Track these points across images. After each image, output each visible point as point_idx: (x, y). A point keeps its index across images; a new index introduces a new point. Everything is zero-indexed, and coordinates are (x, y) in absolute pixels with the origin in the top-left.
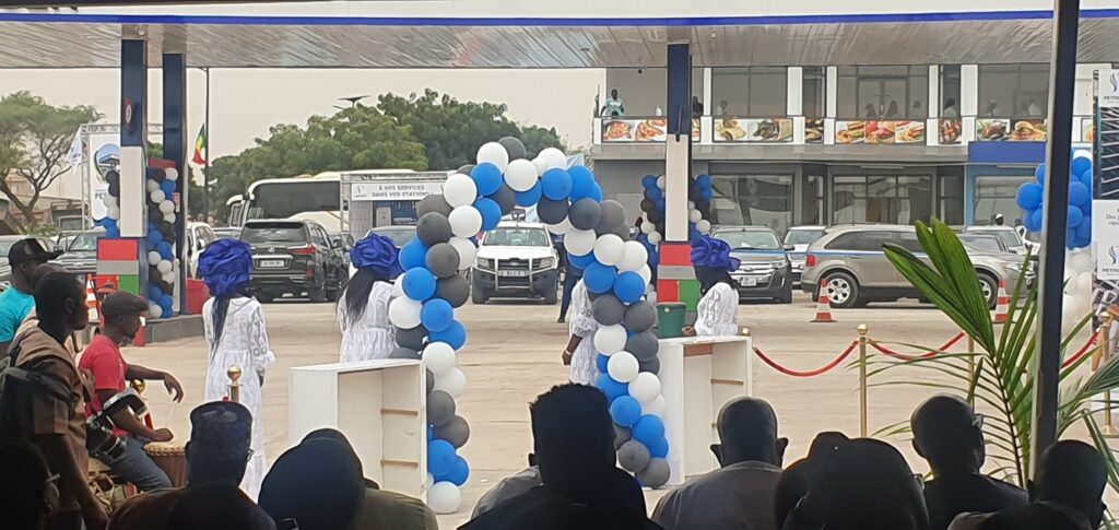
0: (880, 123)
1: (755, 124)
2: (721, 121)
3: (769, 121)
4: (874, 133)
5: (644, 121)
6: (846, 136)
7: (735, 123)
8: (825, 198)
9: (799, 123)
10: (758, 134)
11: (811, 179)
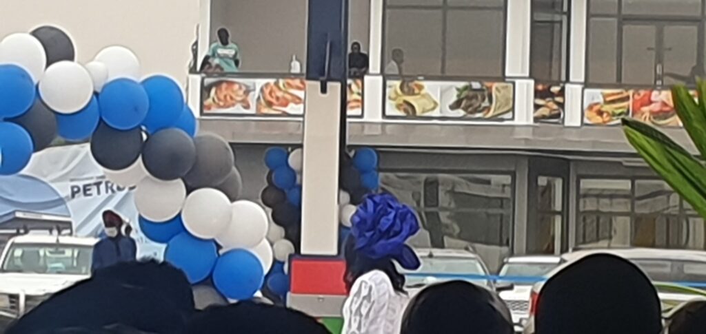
0: (655, 93)
1: (452, 89)
2: (397, 83)
3: (476, 85)
4: (645, 109)
5: (272, 81)
6: (600, 113)
7: (421, 88)
8: (564, 213)
9: (525, 89)
10: (456, 105)
11: (542, 181)
